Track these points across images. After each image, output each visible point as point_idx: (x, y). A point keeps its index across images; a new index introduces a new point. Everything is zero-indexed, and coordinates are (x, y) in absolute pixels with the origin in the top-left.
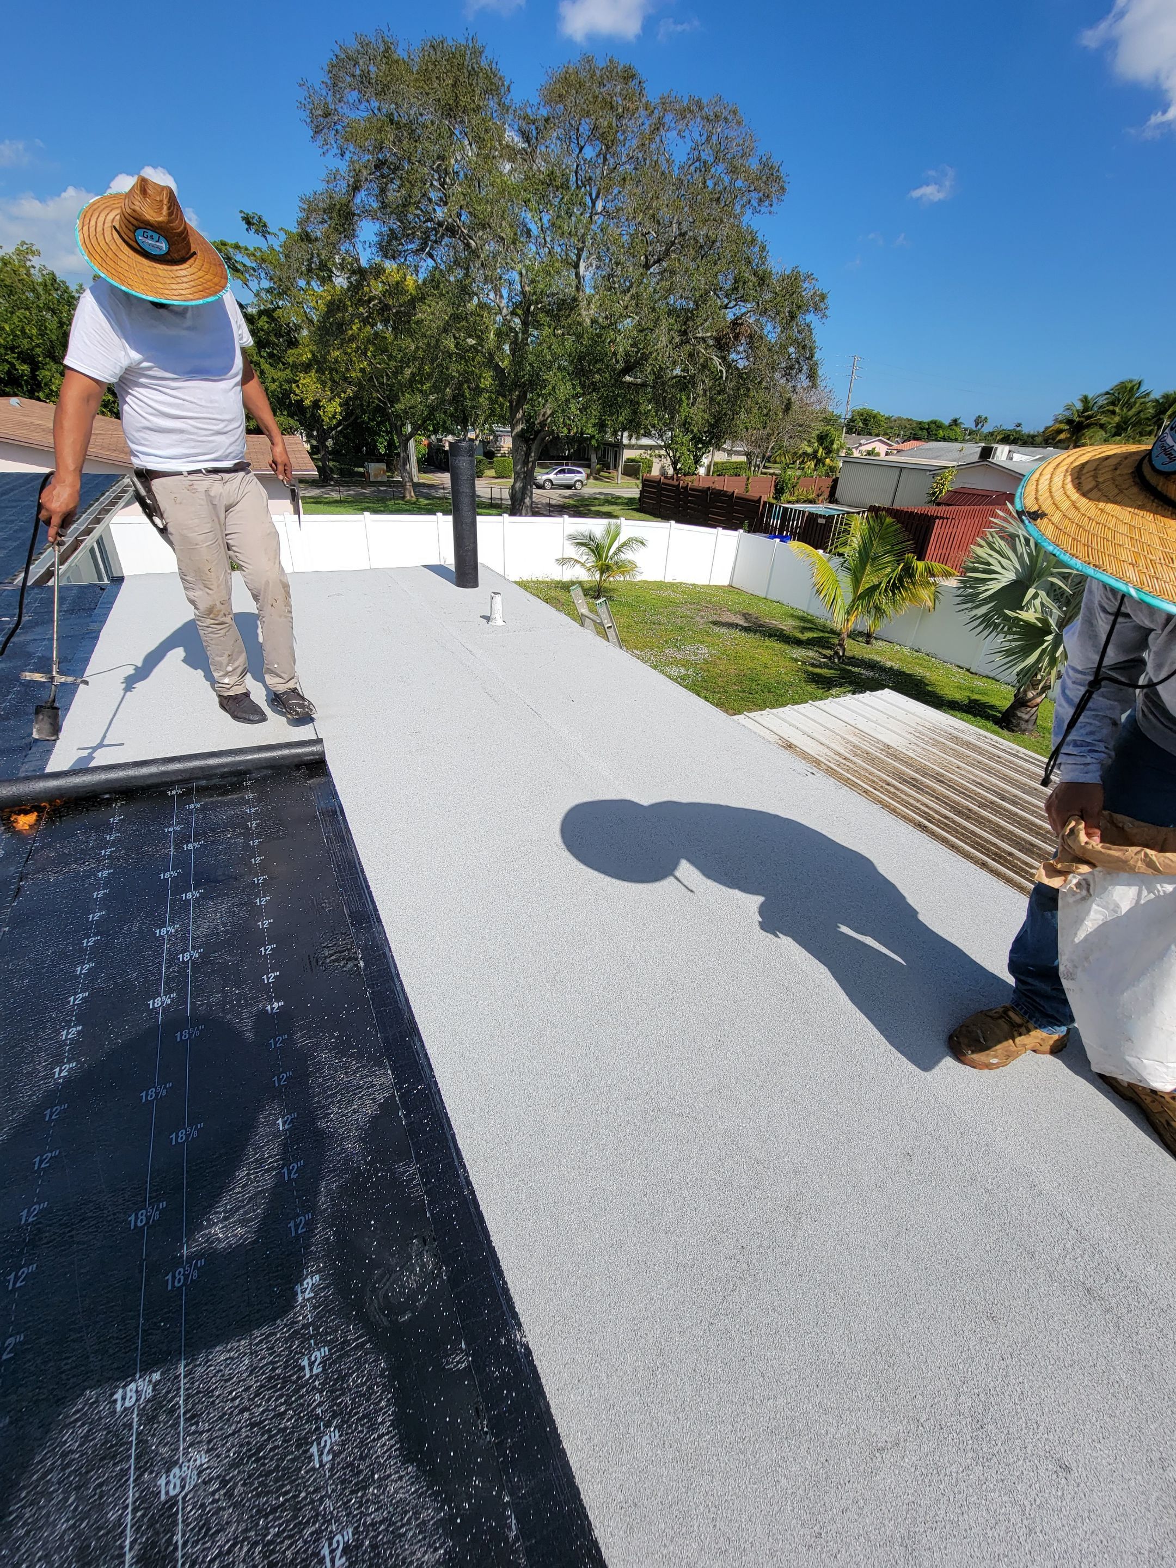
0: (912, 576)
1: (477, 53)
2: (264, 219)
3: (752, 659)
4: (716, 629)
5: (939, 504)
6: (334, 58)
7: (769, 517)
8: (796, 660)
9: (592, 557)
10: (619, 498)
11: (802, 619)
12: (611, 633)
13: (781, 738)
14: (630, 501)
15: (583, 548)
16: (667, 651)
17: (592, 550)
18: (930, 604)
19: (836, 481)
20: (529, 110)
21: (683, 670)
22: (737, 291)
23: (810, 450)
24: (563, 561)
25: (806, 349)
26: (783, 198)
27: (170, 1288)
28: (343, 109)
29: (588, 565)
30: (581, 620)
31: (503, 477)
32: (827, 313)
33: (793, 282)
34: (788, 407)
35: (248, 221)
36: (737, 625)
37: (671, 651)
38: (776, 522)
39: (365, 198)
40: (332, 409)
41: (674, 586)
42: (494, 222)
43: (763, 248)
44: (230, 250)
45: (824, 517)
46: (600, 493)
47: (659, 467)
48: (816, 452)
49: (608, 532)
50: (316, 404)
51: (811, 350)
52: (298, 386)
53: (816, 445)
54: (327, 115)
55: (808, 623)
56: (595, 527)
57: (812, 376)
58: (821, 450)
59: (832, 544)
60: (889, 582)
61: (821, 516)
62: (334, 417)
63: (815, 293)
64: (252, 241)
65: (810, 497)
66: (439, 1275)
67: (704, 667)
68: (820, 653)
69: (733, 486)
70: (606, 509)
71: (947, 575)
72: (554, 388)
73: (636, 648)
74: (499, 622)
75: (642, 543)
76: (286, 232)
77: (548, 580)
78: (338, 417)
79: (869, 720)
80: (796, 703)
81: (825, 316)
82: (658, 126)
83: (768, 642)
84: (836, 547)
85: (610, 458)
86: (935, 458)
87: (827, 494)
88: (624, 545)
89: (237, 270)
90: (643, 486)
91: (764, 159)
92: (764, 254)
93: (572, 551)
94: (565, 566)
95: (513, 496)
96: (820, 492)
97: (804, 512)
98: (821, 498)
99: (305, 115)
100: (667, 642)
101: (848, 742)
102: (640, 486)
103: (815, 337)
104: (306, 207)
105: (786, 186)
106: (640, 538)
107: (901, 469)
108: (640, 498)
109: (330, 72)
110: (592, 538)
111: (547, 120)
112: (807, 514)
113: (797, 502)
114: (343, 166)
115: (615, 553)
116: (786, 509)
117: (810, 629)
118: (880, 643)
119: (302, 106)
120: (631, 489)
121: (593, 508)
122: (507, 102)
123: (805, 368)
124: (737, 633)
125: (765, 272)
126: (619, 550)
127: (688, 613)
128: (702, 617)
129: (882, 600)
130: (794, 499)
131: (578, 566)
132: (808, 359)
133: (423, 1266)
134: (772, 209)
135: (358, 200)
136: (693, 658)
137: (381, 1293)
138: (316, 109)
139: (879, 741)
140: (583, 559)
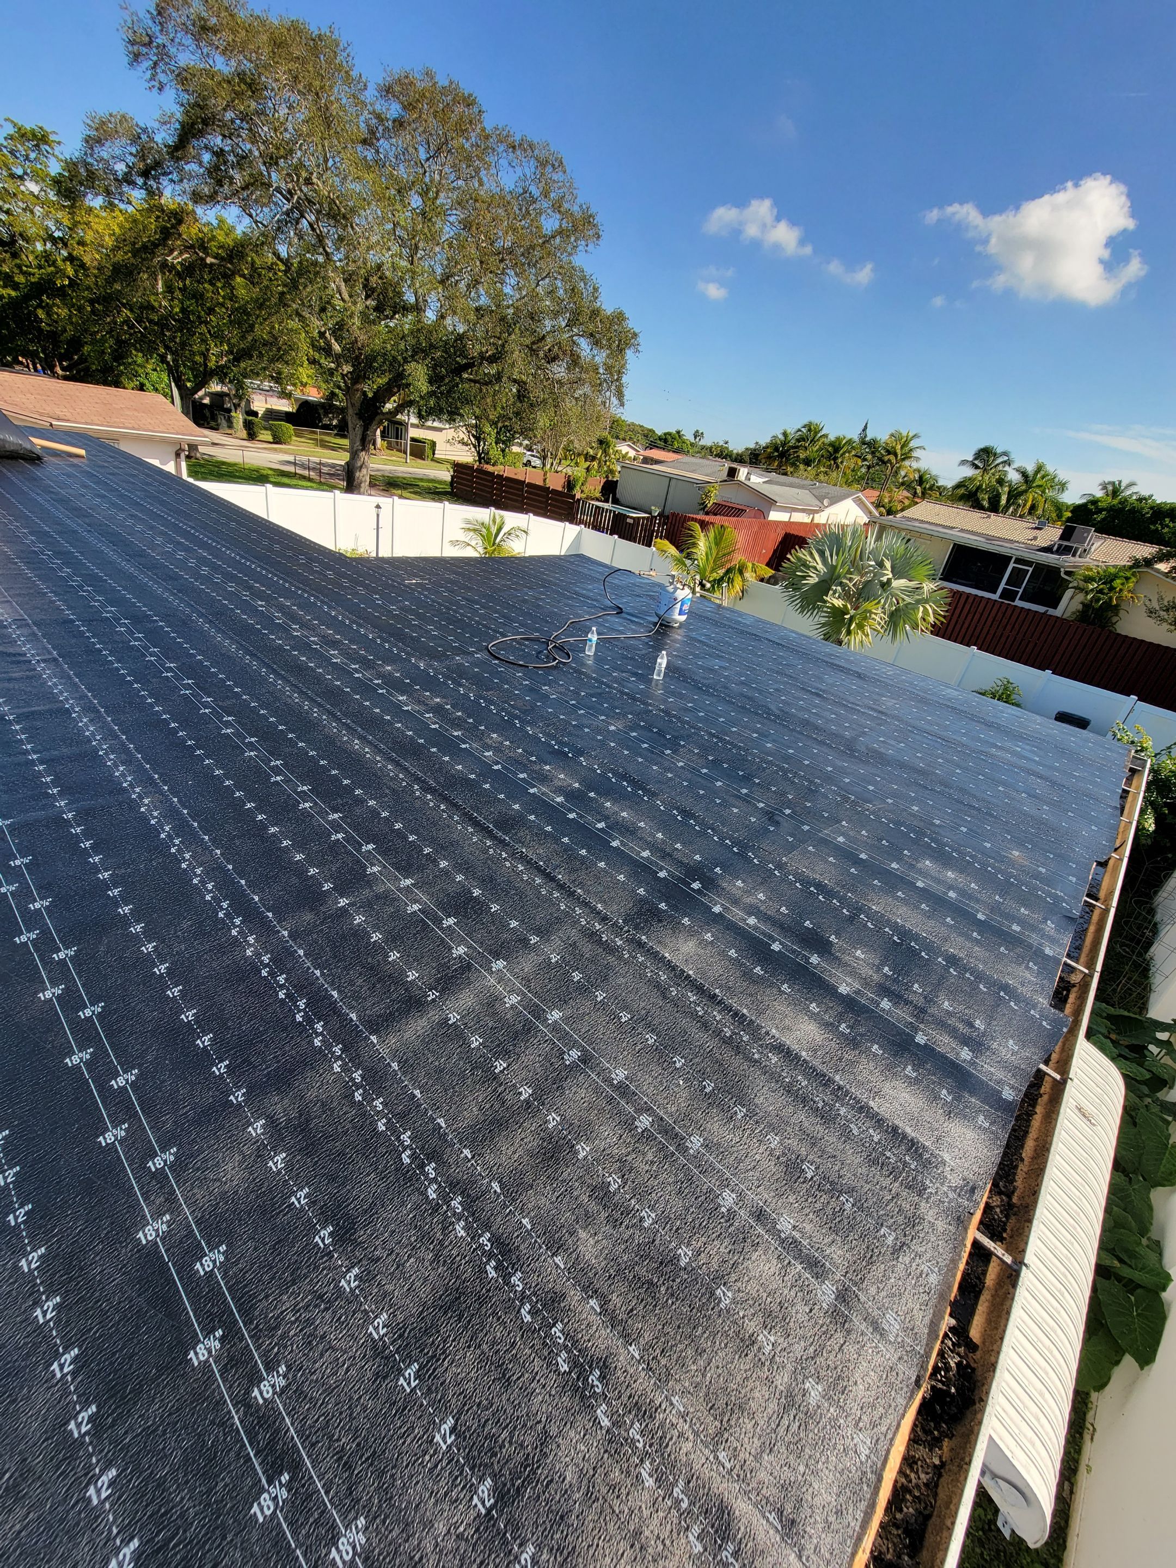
1: (334, 42)
5: (707, 513)
7: (583, 512)
9: (482, 540)
14: (448, 487)
15: (472, 533)
17: (483, 536)
18: (740, 592)
19: (615, 483)
23: (592, 453)
24: (454, 543)
25: (616, 373)
26: (600, 241)
29: (478, 549)
32: (639, 349)
33: (617, 319)
43: (596, 289)
45: (632, 518)
48: (596, 454)
49: (495, 521)
51: (622, 375)
53: (597, 448)
57: (619, 394)
58: (601, 453)
63: (632, 331)
65: (597, 495)
81: (638, 351)
88: (509, 533)
90: (451, 470)
92: (595, 292)
95: (349, 472)
97: (612, 512)
99: (121, 38)
105: (601, 232)
106: (522, 528)
107: (671, 479)
108: (452, 483)
110: (483, 526)
112: (615, 513)
115: (502, 539)
116: (598, 508)
123: (613, 388)
125: (596, 307)
126: (505, 537)
130: (584, 495)
131: (467, 546)
132: (617, 381)
134: (588, 249)
140: (473, 543)
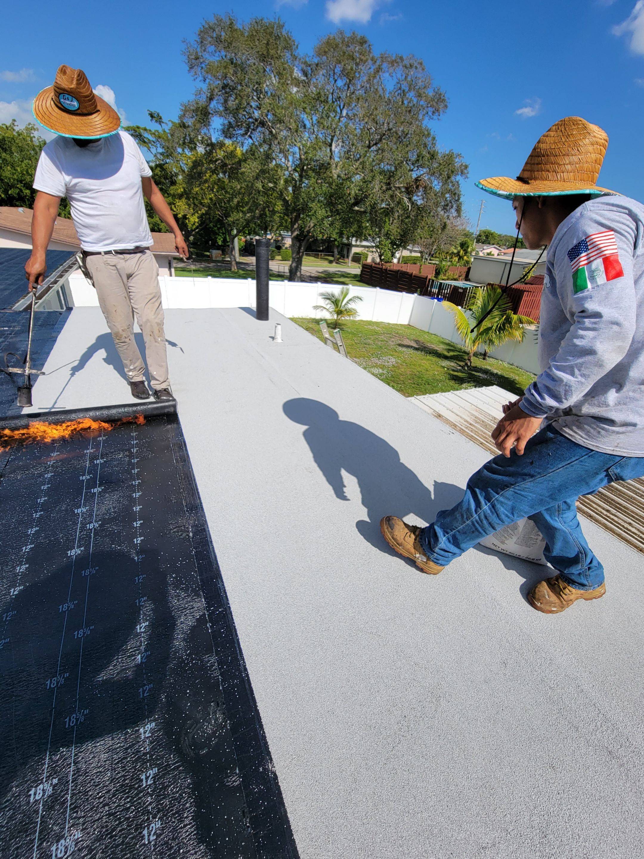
0: (510, 323)
1: (281, 27)
2: (161, 115)
3: (420, 365)
4: (400, 349)
5: (526, 284)
6: (202, 27)
7: (431, 287)
8: (444, 367)
9: (333, 306)
10: (349, 274)
11: (448, 344)
12: (341, 349)
13: (435, 411)
14: (355, 276)
15: (328, 301)
16: (372, 359)
17: (333, 302)
18: (520, 339)
19: (469, 269)
20: (307, 59)
21: (381, 371)
22: (418, 162)
23: (455, 251)
24: (316, 307)
25: (456, 195)
26: (446, 111)
27: (67, 726)
28: (206, 55)
29: (330, 310)
30: (325, 341)
31: (286, 260)
32: (468, 175)
33: (449, 159)
34: (444, 227)
35: (152, 116)
36: (412, 347)
37: (375, 360)
38: (435, 290)
39: (216, 105)
40: (194, 220)
41: (377, 324)
42: (287, 119)
43: (434, 139)
44: (142, 131)
45: (462, 288)
46: (339, 271)
47: (372, 257)
48: (459, 252)
49: (342, 292)
50: (185, 217)
51: (459, 196)
52: (175, 207)
53: (459, 248)
54: (197, 58)
55: (451, 347)
56: (335, 289)
57: (458, 210)
58: (462, 252)
59: (466, 305)
60: (497, 326)
61: (460, 288)
62: (194, 224)
63: (462, 164)
64: (154, 126)
65: (455, 277)
66: (225, 726)
67: (393, 369)
68: (457, 364)
69: (412, 269)
70: (342, 280)
71: (530, 323)
72: (315, 212)
73: (355, 357)
74: (279, 340)
75: (361, 299)
76: (172, 122)
77: (308, 318)
78: (197, 224)
79: (484, 403)
80: (443, 391)
81: (467, 177)
82: (378, 70)
83: (429, 357)
84: (468, 306)
85: (345, 252)
86: (525, 258)
87: (464, 276)
88: (350, 300)
89: (145, 142)
90: (363, 267)
91: (436, 90)
92: (434, 142)
93: (322, 302)
94: (318, 310)
95: (291, 271)
96: (460, 275)
97: (451, 285)
98: (461, 278)
99: (185, 58)
100: (372, 355)
101: (473, 415)
102: (361, 268)
103: (460, 189)
104: (184, 109)
105: (448, 105)
106: (360, 296)
107: (506, 263)
108: (361, 275)
109: (199, 35)
110: (333, 296)
111: (317, 65)
112: (453, 286)
113: (448, 279)
114: (205, 87)
115: (346, 304)
116: (441, 284)
117: (453, 351)
118: (491, 359)
119: (184, 53)
120: (356, 269)
121: (335, 279)
122: (296, 54)
123: (455, 206)
124: (411, 351)
125: (434, 151)
126: (348, 302)
127: (385, 339)
128: (393, 341)
129: (493, 335)
130: (446, 278)
131: (325, 311)
132: (457, 201)
133: (216, 720)
134: (440, 118)
135: (212, 106)
136: (387, 364)
137: (191, 735)
138: (191, 55)
139: (490, 415)
140: (328, 307)
